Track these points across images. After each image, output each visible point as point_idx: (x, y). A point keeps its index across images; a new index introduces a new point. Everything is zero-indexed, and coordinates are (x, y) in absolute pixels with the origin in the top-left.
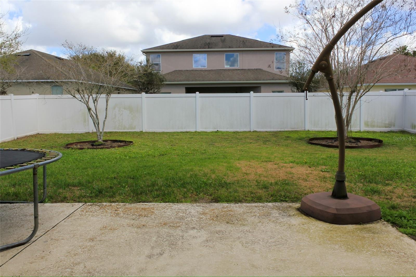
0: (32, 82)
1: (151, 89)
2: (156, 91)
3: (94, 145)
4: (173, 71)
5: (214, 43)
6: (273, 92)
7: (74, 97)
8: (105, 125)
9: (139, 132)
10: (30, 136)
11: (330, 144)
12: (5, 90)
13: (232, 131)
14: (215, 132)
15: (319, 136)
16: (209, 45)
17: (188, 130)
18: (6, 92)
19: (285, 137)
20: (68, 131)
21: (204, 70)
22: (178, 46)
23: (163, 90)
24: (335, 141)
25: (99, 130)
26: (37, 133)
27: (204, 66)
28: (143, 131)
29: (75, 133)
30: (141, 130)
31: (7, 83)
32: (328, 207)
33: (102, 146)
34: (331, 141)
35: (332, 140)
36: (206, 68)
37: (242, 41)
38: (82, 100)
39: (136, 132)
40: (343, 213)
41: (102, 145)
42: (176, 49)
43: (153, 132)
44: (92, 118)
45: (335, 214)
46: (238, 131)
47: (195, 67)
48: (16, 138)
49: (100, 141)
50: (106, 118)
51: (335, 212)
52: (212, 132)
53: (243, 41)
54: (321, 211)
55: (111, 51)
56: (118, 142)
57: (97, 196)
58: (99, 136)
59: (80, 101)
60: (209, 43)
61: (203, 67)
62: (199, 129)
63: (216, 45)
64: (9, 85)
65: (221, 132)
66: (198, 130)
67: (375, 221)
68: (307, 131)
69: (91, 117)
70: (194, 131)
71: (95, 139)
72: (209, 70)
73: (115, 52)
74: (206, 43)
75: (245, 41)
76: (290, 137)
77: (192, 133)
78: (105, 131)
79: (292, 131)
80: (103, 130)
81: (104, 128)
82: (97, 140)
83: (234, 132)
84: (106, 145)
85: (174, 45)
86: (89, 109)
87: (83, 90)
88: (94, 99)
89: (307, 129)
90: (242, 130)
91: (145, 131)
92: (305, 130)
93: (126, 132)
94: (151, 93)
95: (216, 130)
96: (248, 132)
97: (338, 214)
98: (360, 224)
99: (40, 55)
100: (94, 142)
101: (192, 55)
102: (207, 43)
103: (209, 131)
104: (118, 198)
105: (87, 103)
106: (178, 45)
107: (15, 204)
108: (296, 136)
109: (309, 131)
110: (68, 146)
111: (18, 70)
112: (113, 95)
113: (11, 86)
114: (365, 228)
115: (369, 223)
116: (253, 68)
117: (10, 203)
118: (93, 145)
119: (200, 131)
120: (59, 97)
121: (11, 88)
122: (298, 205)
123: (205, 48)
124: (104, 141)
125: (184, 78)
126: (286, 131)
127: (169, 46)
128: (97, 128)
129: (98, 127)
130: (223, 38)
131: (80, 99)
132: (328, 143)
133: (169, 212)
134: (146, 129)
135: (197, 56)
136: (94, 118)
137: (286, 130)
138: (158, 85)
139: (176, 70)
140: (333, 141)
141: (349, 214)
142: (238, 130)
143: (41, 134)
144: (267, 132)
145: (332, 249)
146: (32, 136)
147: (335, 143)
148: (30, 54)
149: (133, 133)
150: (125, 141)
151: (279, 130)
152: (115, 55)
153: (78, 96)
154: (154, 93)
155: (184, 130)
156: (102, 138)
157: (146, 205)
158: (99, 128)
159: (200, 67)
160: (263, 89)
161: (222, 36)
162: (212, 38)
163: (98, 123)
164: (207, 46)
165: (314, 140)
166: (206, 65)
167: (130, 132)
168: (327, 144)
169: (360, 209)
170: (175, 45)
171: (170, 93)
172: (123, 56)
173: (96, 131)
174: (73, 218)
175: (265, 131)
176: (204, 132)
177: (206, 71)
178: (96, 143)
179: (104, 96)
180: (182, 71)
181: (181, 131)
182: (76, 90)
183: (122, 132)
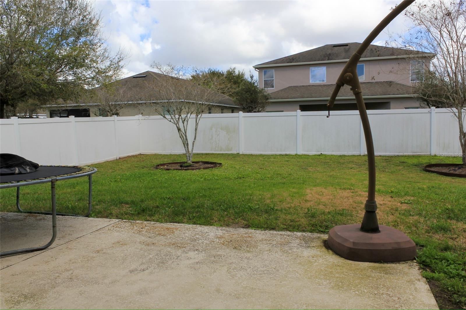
0: (142, 103)
1: (256, 108)
2: (260, 109)
3: (183, 166)
4: (287, 88)
5: (335, 53)
6: (406, 108)
7: (164, 117)
8: (194, 146)
9: (235, 154)
10: (132, 156)
11: (452, 172)
12: (118, 112)
13: (338, 155)
14: (318, 155)
15: (445, 162)
16: (329, 56)
17: (288, 153)
18: (119, 113)
19: (400, 162)
20: (167, 152)
21: (322, 84)
22: (294, 60)
23: (268, 109)
24: (459, 168)
25: (188, 151)
26: (139, 154)
27: (323, 81)
28: (240, 154)
29: (173, 154)
30: (238, 152)
31: (119, 104)
32: (346, 240)
33: (190, 168)
34: (453, 169)
35: (455, 167)
36: (325, 82)
37: (370, 50)
38: (172, 120)
39: (232, 154)
40: (359, 248)
41: (190, 166)
42: (291, 63)
43: (251, 154)
44: (182, 139)
45: (350, 248)
46: (346, 155)
47: (311, 82)
48: (118, 158)
49: (189, 162)
50: (195, 139)
51: (351, 246)
52: (315, 155)
53: (372, 49)
54: (339, 244)
55: (231, 68)
56: (209, 164)
57: (139, 214)
58: (188, 158)
59: (170, 121)
60: (330, 54)
61: (321, 82)
62: (300, 152)
63: (337, 56)
64: (121, 107)
65: (325, 155)
66: (298, 153)
67: (404, 261)
68: (432, 156)
69: (180, 137)
70: (294, 154)
71: (185, 160)
72: (329, 85)
73: (234, 69)
74: (326, 54)
75: (373, 49)
76: (405, 162)
77: (291, 155)
78: (194, 152)
79: (413, 156)
80: (192, 151)
81: (193, 149)
82: (186, 161)
83: (340, 156)
84: (194, 166)
85: (289, 58)
86: (179, 130)
87: (174, 110)
88: (183, 119)
89: (433, 153)
90: (350, 153)
91: (242, 154)
92: (431, 154)
93: (222, 154)
94: (255, 112)
95: (319, 153)
96: (358, 156)
97: (355, 249)
98: (381, 263)
99: (155, 76)
100: (184, 163)
101: (309, 69)
102: (328, 53)
103: (311, 155)
104: (156, 217)
105: (177, 124)
106: (294, 58)
107: (65, 216)
108: (415, 161)
109: (435, 156)
110: (157, 167)
111: (129, 92)
112: (204, 115)
113: (122, 108)
114: (381, 267)
115: (393, 263)
116: (382, 81)
117: (62, 215)
118: (181, 166)
119: (301, 154)
120: (146, 117)
121: (122, 109)
122: (325, 237)
123: (324, 60)
124: (193, 162)
125: (298, 94)
126: (406, 156)
127: (283, 60)
128: (187, 149)
129: (188, 147)
130: (348, 47)
131: (170, 120)
132: (450, 171)
133: (188, 234)
134: (243, 150)
135: (314, 69)
136: (184, 139)
137: (405, 154)
138: (263, 103)
139: (291, 85)
140: (457, 168)
141: (367, 250)
142: (346, 153)
143: (143, 154)
144: (380, 156)
145: (318, 285)
146: (133, 156)
147: (458, 171)
148: (146, 76)
149: (229, 155)
150: (215, 163)
151: (396, 154)
152: (234, 72)
153: (168, 117)
154: (259, 112)
155: (284, 153)
156: (191, 159)
157: (174, 225)
158: (188, 150)
159: (318, 82)
160: (392, 104)
161: (346, 45)
162: (335, 48)
163: (188, 144)
164: (327, 58)
165: (433, 166)
166: (325, 79)
167: (226, 154)
168: (448, 172)
169: (383, 244)
170: (291, 58)
171: (283, 111)
172: (242, 72)
173: (185, 153)
174: (100, 232)
175: (378, 155)
176: (305, 155)
177: (324, 85)
178: (186, 165)
179: (194, 116)
180: (297, 87)
181: (280, 154)
182: (167, 111)
183: (219, 154)
